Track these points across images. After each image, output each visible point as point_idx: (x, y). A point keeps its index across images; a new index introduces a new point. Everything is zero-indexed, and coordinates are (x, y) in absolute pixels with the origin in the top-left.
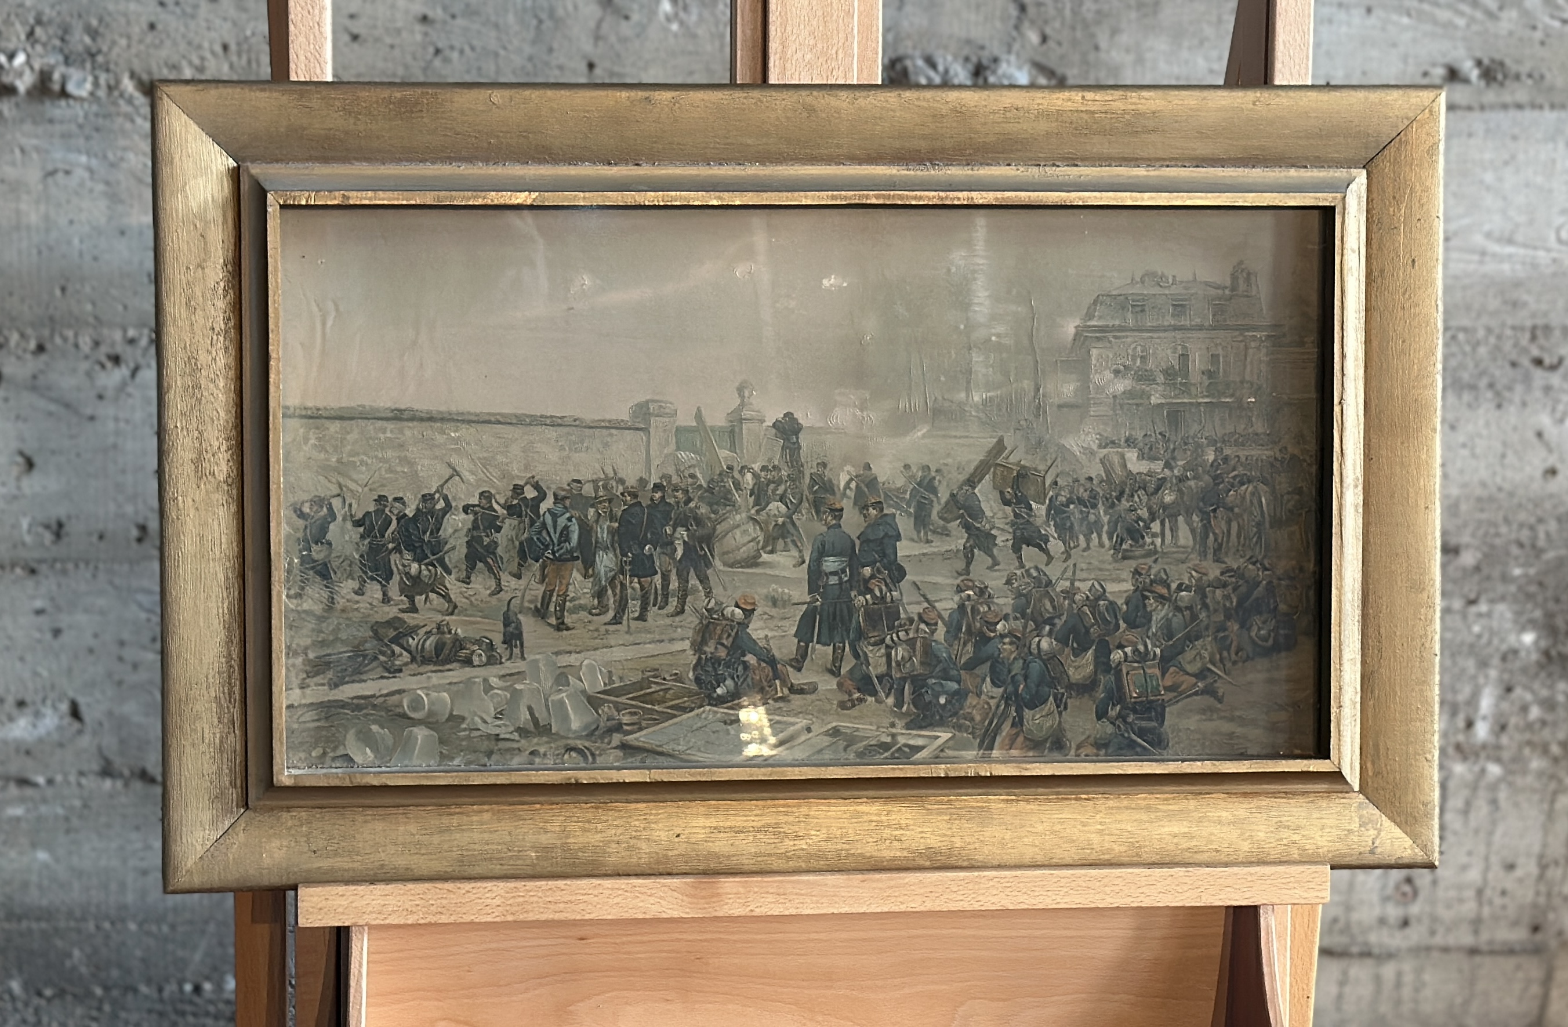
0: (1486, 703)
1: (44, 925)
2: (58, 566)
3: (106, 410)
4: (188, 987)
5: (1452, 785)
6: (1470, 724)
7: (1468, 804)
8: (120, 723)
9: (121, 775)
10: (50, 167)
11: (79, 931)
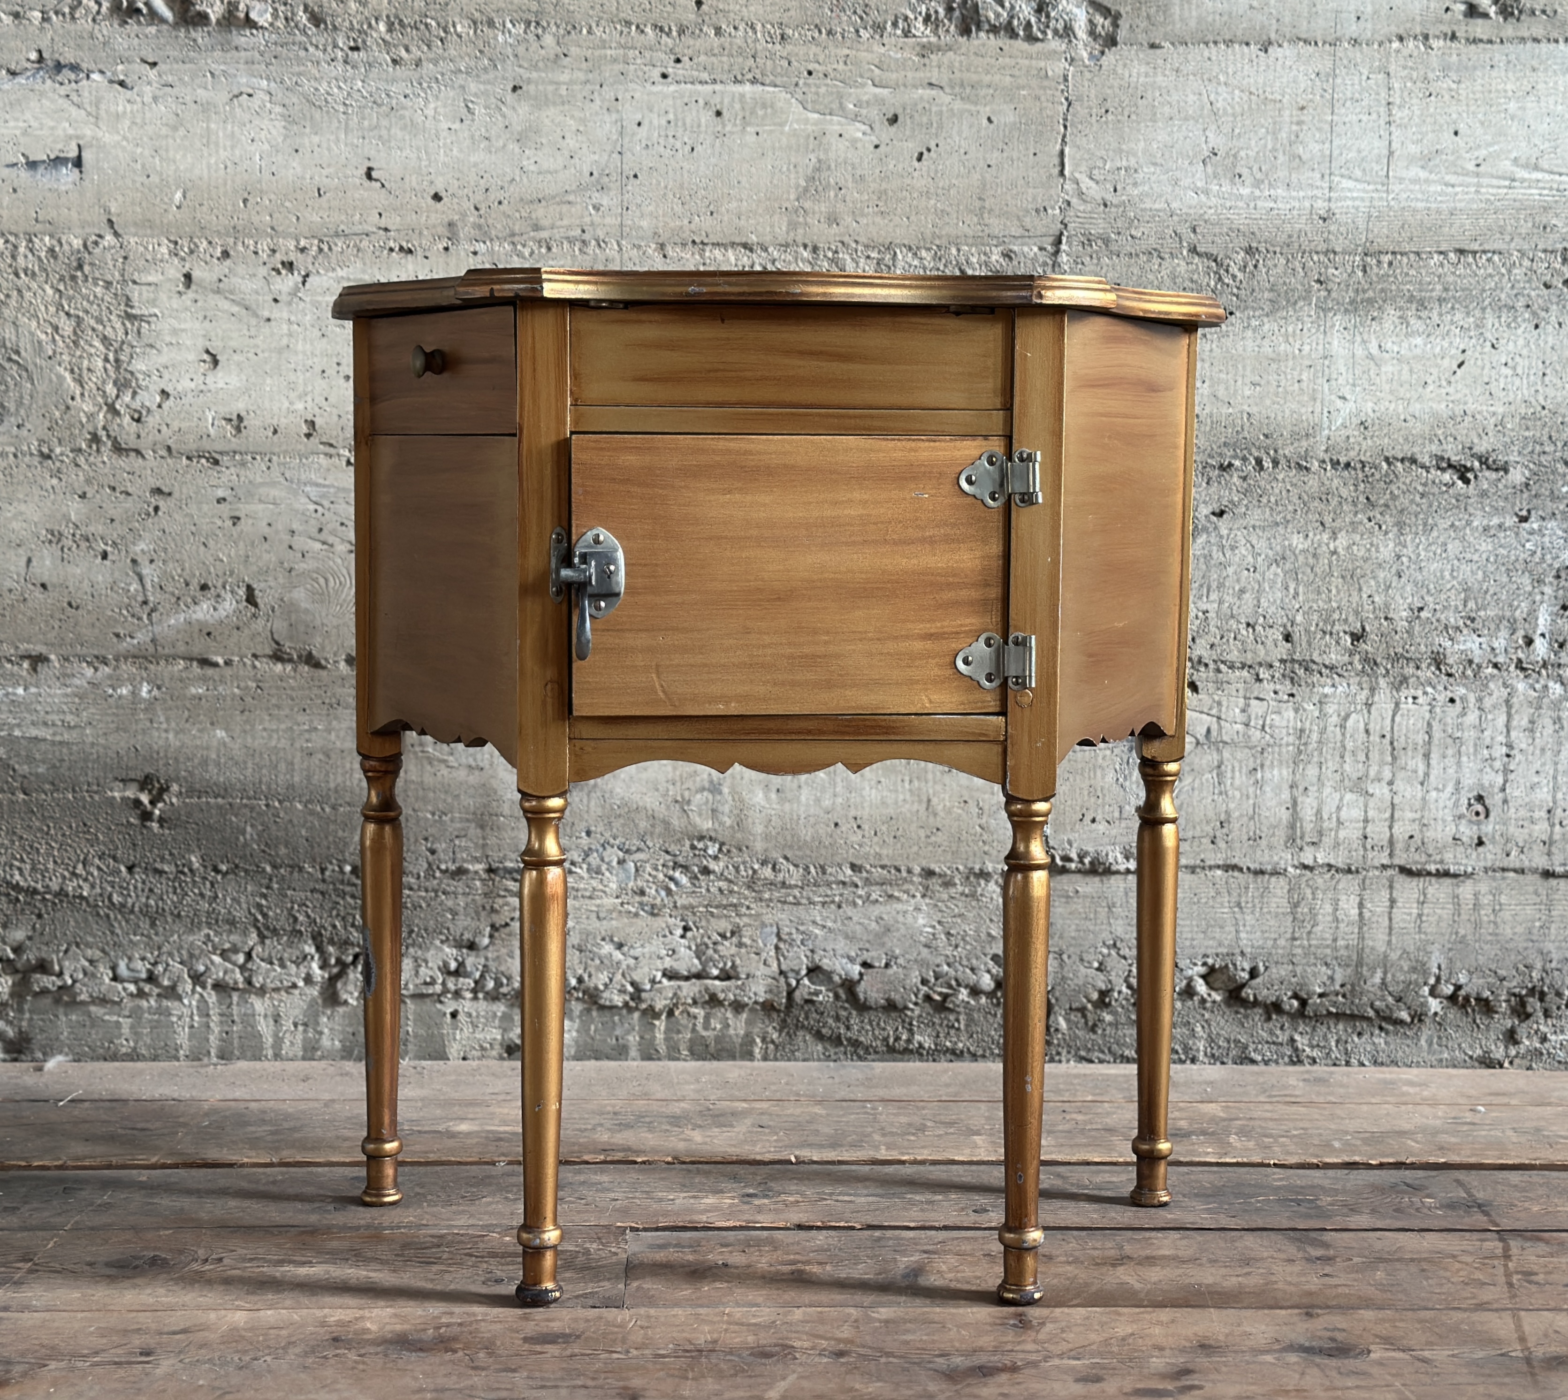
0: (1543, 621)
1: (220, 800)
2: (237, 457)
3: (280, 313)
4: (348, 868)
5: (1515, 700)
6: (1529, 642)
7: (1532, 722)
8: (289, 608)
9: (290, 660)
10: (236, 92)
11: (252, 809)
